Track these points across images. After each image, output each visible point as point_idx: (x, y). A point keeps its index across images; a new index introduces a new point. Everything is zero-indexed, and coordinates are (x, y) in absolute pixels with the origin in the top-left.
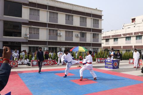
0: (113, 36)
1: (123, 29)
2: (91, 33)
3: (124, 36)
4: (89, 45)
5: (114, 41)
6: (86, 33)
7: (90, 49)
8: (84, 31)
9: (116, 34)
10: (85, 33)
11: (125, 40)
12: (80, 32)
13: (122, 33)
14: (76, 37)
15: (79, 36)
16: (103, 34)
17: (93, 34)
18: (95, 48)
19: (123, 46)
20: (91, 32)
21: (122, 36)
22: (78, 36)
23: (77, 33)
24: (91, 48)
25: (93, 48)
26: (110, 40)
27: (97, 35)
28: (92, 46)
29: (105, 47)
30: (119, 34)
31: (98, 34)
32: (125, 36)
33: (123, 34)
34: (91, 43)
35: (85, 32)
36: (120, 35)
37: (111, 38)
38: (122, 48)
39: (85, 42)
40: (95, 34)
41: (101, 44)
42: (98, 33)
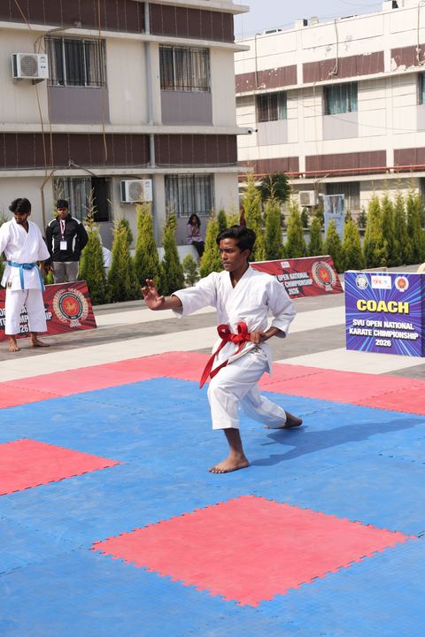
0: (313, 70)
1: (395, 5)
2: (146, 44)
3: (402, 70)
4: (133, 148)
5: (327, 111)
6: (103, 42)
7: (147, 185)
8: (86, 24)
9: (343, 54)
10: (89, 43)
11: (414, 98)
12: (48, 37)
13: (386, 45)
14: (18, 81)
15: (43, 72)
16: (244, 49)
17: (166, 53)
18: (185, 178)
19: (396, 152)
20: (147, 36)
21: (390, 67)
22: (35, 69)
23: (23, 49)
24: (151, 176)
25: (167, 177)
26: (290, 104)
27: (196, 60)
28: (161, 161)
29: (267, 161)
30: (366, 49)
31: (206, 52)
32: (414, 69)
33: (395, 53)
34: (147, 136)
35: (94, 33)
36: (375, 61)
37: (300, 84)
38: (390, 162)
39: (96, 129)
40: (182, 51)
41: (233, 138)
42: (206, 43)
